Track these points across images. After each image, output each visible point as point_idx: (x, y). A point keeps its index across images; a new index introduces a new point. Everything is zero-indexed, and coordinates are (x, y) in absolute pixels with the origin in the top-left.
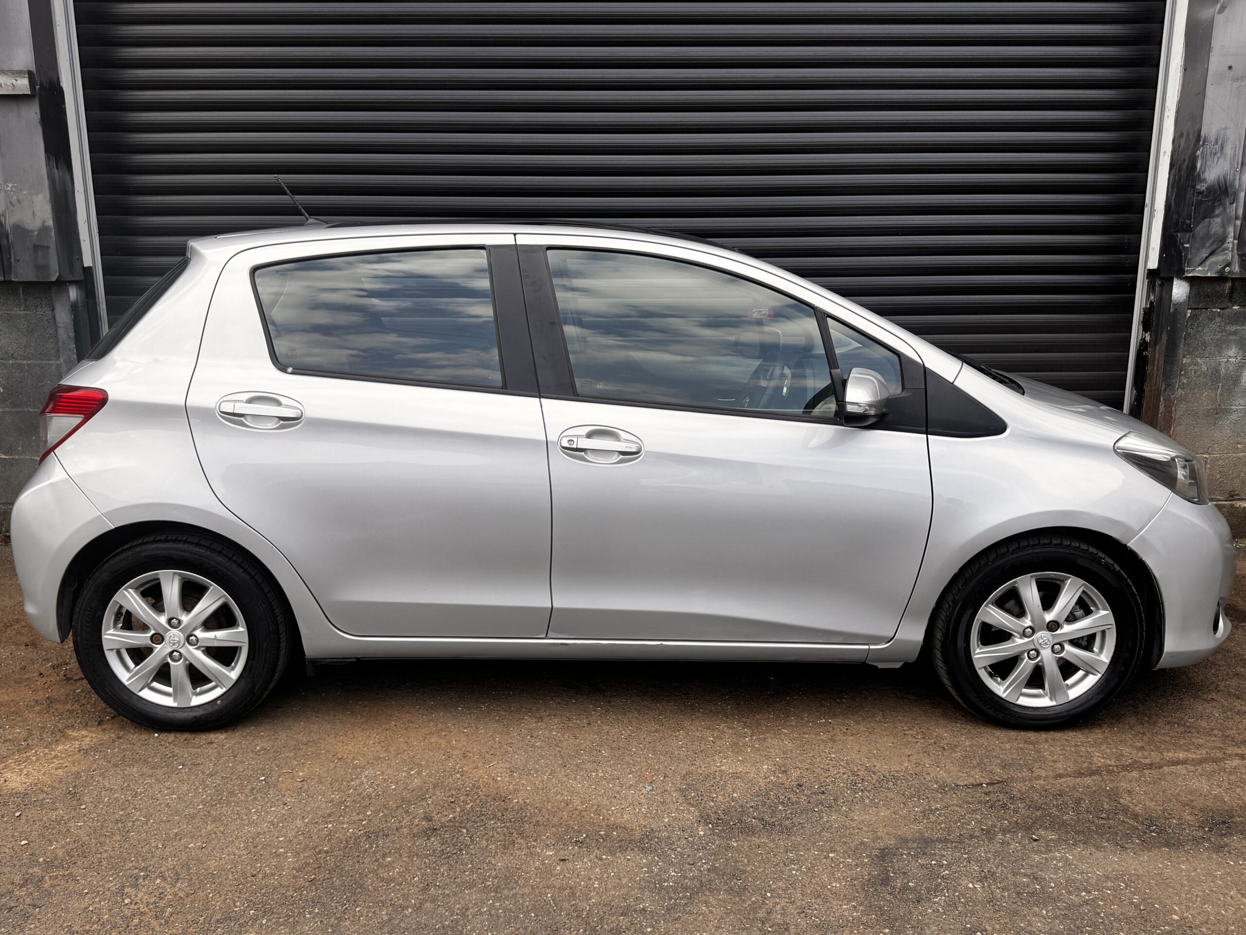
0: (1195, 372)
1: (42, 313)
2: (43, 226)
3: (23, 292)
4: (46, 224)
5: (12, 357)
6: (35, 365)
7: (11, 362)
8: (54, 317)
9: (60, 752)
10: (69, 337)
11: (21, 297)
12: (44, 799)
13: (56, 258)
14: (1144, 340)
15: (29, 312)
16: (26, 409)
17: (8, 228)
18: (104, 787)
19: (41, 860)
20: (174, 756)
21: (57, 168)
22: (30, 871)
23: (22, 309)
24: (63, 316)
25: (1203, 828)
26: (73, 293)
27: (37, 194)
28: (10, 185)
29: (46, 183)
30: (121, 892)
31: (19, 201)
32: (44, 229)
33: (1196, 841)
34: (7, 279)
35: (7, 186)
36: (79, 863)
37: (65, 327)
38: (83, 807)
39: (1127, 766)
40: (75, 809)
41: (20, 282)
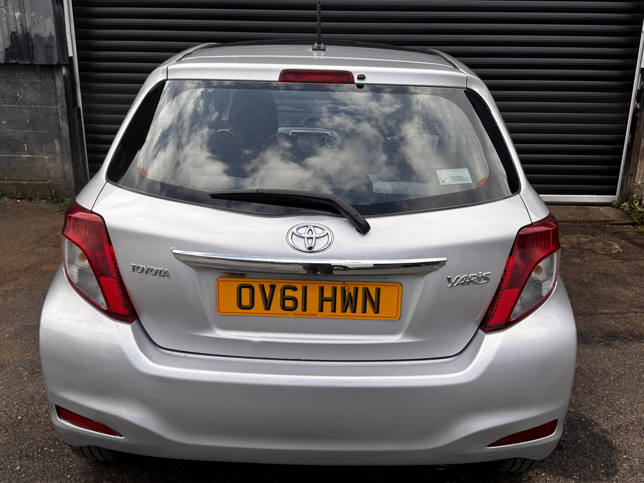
1: (48, 81)
2: (50, 36)
3: (39, 69)
4: (52, 34)
5: (33, 104)
6: (45, 108)
7: (32, 106)
8: (55, 83)
10: (62, 94)
11: (38, 72)
13: (56, 52)
14: (636, 107)
15: (42, 81)
16: (40, 131)
17: (32, 36)
21: (57, 4)
23: (39, 79)
24: (59, 83)
25: (604, 338)
26: (64, 71)
27: (47, 18)
28: (34, 13)
29: (52, 12)
31: (38, 22)
32: (51, 37)
33: (598, 342)
34: (32, 63)
35: (32, 14)
37: (60, 89)
39: (578, 314)
41: (37, 65)
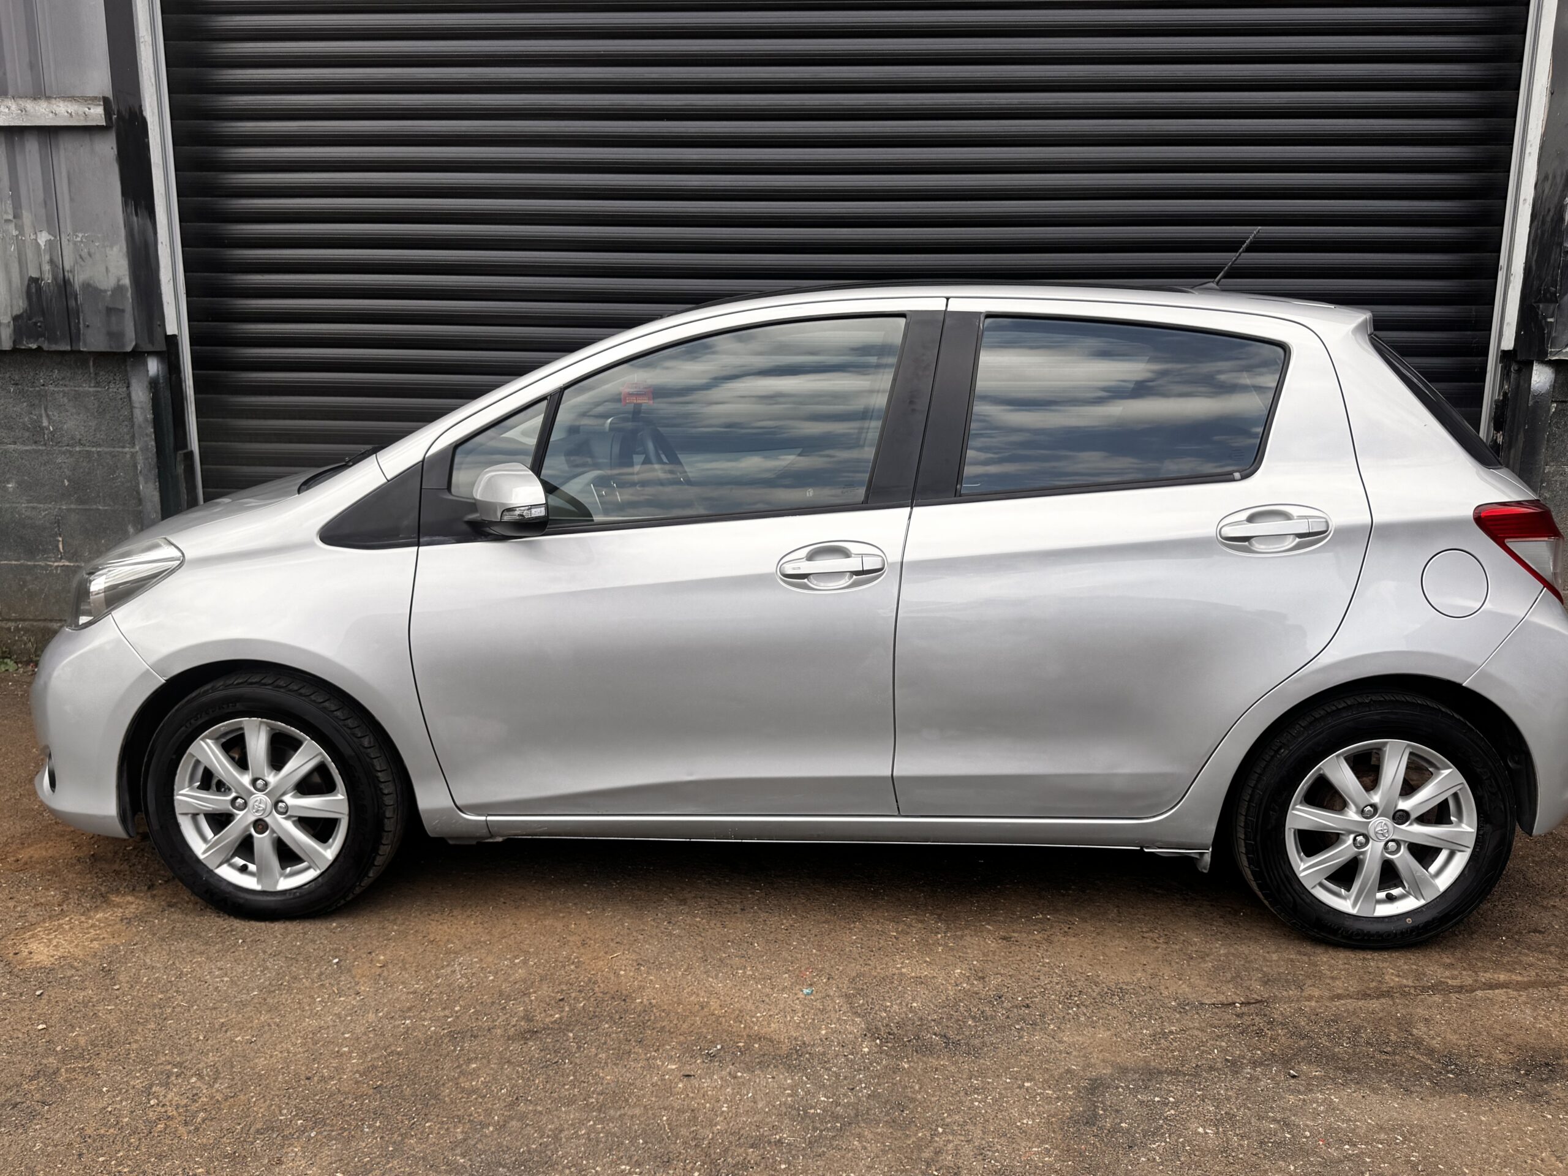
0: (1561, 484)
1: (115, 390)
2: (118, 285)
3: (94, 364)
4: (121, 282)
5: (80, 443)
6: (106, 453)
7: (78, 449)
8: (129, 395)
9: (98, 920)
10: (146, 420)
11: (92, 371)
12: (73, 976)
13: (132, 324)
14: (1495, 441)
15: (99, 389)
16: (95, 507)
17: (77, 287)
18: (145, 964)
19: (59, 1048)
20: (232, 930)
21: (137, 215)
22: (44, 1061)
23: (92, 385)
24: (140, 395)
25: (1518, 1070)
26: (153, 366)
27: (112, 247)
28: (80, 235)
29: (122, 232)
30: (148, 1091)
31: (90, 255)
32: (119, 289)
33: (1505, 1086)
34: (75, 348)
35: (77, 236)
36: (103, 1054)
37: (142, 408)
38: (117, 987)
39: (1429, 988)
40: (107, 990)
41: (90, 353)
